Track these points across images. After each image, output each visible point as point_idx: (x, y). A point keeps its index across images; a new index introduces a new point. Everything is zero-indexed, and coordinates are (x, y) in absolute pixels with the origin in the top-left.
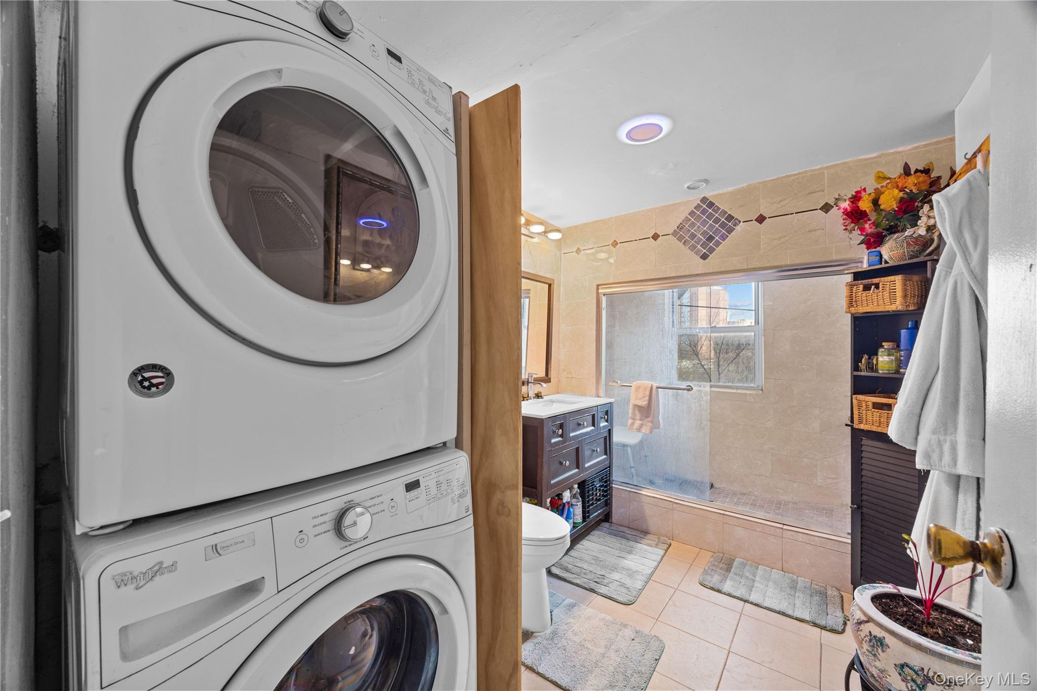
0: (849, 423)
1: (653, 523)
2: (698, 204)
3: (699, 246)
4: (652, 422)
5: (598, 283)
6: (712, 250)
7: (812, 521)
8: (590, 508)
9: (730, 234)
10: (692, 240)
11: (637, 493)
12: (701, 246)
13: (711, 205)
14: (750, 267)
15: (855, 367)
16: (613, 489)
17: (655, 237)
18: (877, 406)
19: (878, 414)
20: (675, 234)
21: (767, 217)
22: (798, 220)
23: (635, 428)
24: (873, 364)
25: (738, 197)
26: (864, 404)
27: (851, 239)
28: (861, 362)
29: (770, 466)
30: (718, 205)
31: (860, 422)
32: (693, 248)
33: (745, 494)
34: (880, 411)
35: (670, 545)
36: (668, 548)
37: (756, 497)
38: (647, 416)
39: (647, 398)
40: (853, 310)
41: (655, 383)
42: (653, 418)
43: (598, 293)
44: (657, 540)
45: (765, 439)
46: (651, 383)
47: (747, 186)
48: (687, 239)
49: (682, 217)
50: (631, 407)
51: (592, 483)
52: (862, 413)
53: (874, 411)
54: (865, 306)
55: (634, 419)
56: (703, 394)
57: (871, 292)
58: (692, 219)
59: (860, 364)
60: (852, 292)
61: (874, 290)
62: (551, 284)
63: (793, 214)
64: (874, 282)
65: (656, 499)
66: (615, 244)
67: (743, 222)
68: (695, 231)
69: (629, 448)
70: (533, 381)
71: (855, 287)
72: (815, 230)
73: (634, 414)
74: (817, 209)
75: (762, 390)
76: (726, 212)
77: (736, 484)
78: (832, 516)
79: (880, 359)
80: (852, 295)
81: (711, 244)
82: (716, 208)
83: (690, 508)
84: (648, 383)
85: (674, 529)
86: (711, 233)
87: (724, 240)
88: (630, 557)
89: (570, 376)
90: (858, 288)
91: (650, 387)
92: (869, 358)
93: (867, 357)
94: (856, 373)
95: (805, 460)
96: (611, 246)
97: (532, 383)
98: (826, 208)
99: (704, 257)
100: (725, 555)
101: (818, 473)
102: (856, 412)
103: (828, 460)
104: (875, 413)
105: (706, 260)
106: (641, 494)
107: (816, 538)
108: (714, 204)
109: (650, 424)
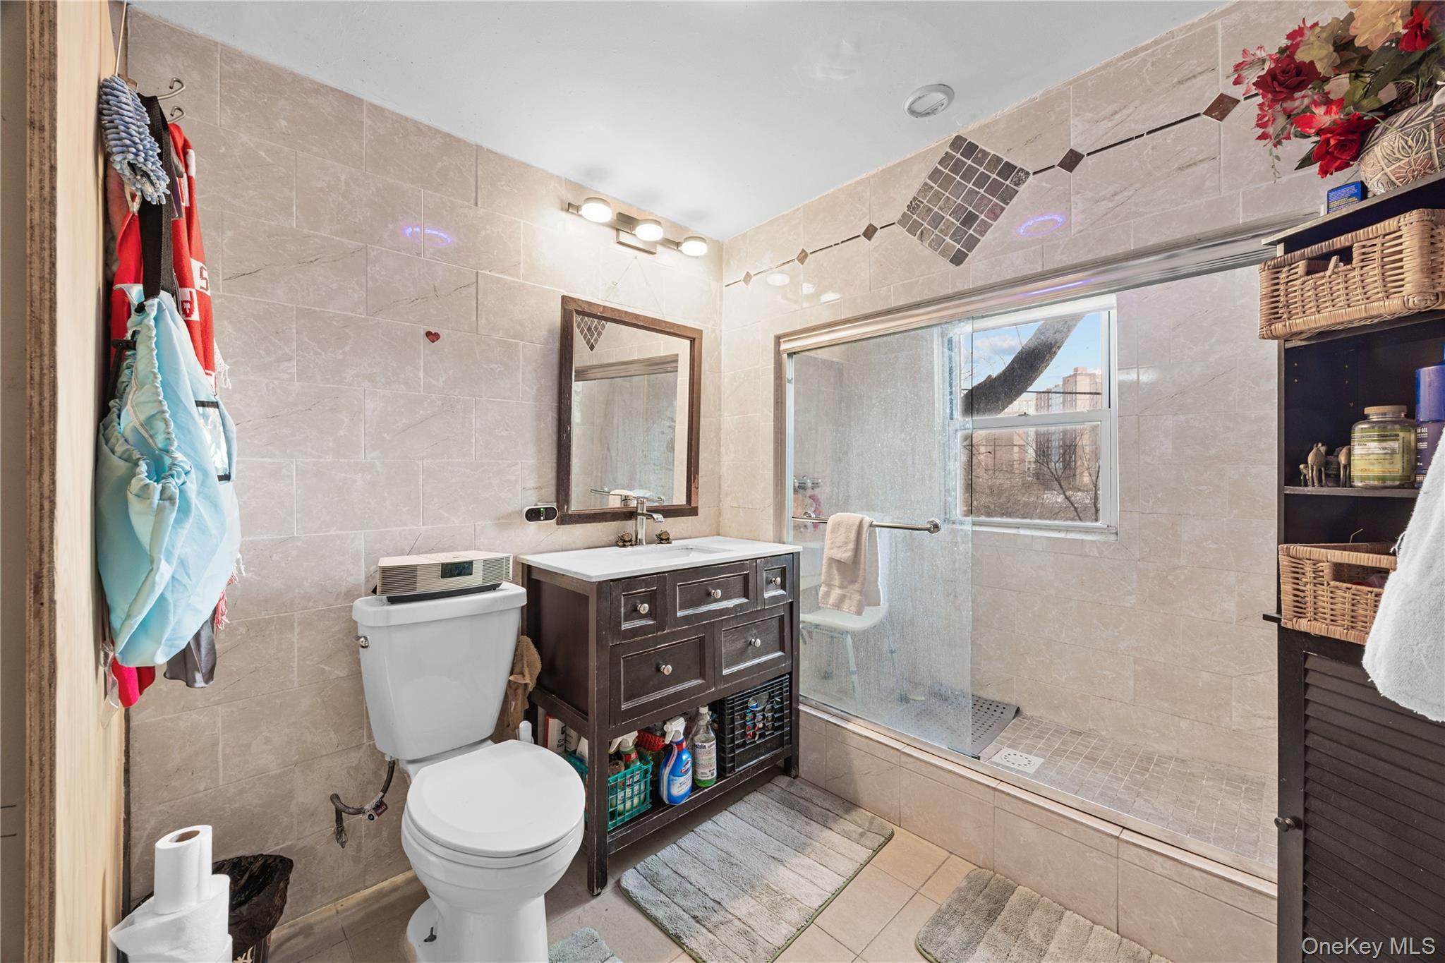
0: (1273, 613)
1: (866, 787)
2: (947, 153)
3: (948, 239)
4: (861, 593)
5: (778, 333)
6: (972, 243)
7: (1213, 806)
8: (737, 752)
9: (1007, 204)
10: (935, 229)
11: (839, 726)
12: (951, 238)
13: (971, 149)
14: (1048, 267)
15: (1290, 472)
16: (801, 713)
17: (870, 232)
18: (1342, 573)
19: (1348, 595)
20: (904, 220)
21: (1085, 154)
22: (1153, 148)
23: (831, 601)
24: (1339, 464)
25: (1023, 122)
26: (1308, 568)
27: (1278, 158)
28: (1306, 462)
29: (1131, 683)
30: (984, 148)
31: (1299, 613)
32: (936, 244)
33: (1080, 734)
34: (1354, 586)
35: (892, 836)
36: (882, 846)
37: (1102, 740)
38: (853, 581)
39: (851, 546)
40: (1279, 327)
41: (869, 516)
42: (863, 584)
43: (778, 353)
44: (867, 824)
45: (1121, 629)
46: (861, 516)
47: (1042, 95)
48: (925, 228)
49: (917, 185)
50: (825, 562)
51: (742, 704)
52: (1303, 591)
53: (1337, 588)
54: (1312, 314)
55: (829, 586)
56: (959, 539)
57: (1328, 273)
58: (936, 187)
59: (1302, 466)
60: (1278, 284)
61: (1336, 266)
62: (694, 339)
63: (1143, 135)
64: (1338, 246)
65: (870, 742)
66: (803, 257)
67: (1035, 173)
68: (940, 208)
69: (849, 637)
70: (645, 511)
71: (1285, 269)
72: (1195, 164)
73: (829, 575)
74: (1198, 115)
75: (1117, 534)
76: (999, 160)
77: (1063, 712)
78: (1260, 799)
79: (1358, 450)
80: (1278, 290)
81: (971, 231)
82: (980, 155)
83: (932, 768)
84: (853, 517)
85: (902, 804)
86: (970, 209)
87: (996, 218)
88: (795, 861)
89: (736, 505)
90: (1292, 272)
91: (858, 524)
92: (1330, 452)
93: (1323, 449)
94: (1290, 490)
95: (1205, 676)
96: (796, 261)
97: (643, 514)
98: (1221, 107)
99: (958, 259)
100: (997, 875)
101: (1234, 704)
102: (1287, 588)
103: (1255, 678)
104: (1340, 593)
105: (962, 266)
106: (846, 729)
107: (1196, 873)
108: (978, 147)
109: (857, 597)
